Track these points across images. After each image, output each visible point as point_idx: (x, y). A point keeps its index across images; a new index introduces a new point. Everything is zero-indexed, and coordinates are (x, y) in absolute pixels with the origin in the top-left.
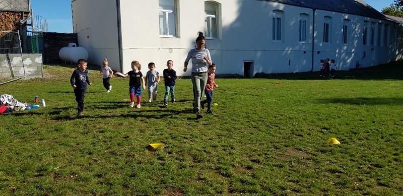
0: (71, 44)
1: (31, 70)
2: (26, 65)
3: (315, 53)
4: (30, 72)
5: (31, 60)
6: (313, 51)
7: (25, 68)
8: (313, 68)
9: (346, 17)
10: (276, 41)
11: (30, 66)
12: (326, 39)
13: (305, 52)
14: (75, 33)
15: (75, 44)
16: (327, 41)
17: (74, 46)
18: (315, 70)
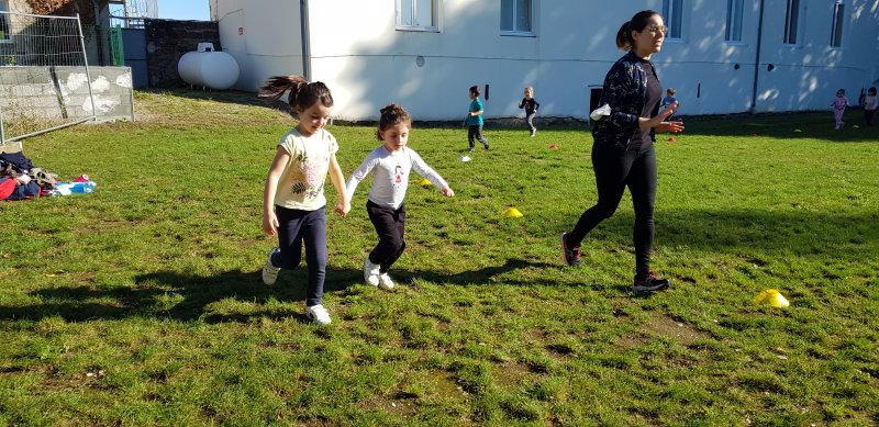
0: (203, 46)
1: (109, 102)
2: (97, 93)
3: (763, 68)
4: (106, 106)
5: (108, 80)
6: (757, 65)
7: (94, 97)
11: (105, 93)
12: (790, 37)
13: (737, 67)
14: (214, 20)
15: (210, 45)
16: (792, 41)
17: (208, 50)
18: (758, 109)
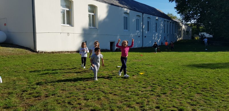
3: (144, 37)
6: (143, 36)
8: (143, 45)
9: (157, 18)
10: (125, 30)
13: (139, 37)
16: (148, 31)
18: (144, 46)
